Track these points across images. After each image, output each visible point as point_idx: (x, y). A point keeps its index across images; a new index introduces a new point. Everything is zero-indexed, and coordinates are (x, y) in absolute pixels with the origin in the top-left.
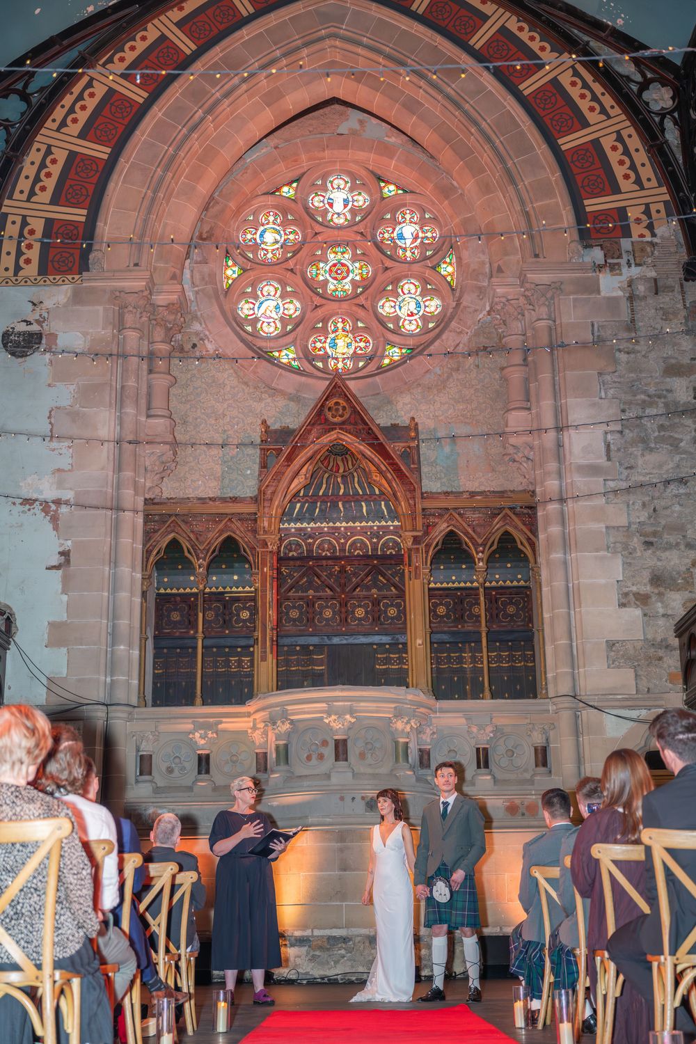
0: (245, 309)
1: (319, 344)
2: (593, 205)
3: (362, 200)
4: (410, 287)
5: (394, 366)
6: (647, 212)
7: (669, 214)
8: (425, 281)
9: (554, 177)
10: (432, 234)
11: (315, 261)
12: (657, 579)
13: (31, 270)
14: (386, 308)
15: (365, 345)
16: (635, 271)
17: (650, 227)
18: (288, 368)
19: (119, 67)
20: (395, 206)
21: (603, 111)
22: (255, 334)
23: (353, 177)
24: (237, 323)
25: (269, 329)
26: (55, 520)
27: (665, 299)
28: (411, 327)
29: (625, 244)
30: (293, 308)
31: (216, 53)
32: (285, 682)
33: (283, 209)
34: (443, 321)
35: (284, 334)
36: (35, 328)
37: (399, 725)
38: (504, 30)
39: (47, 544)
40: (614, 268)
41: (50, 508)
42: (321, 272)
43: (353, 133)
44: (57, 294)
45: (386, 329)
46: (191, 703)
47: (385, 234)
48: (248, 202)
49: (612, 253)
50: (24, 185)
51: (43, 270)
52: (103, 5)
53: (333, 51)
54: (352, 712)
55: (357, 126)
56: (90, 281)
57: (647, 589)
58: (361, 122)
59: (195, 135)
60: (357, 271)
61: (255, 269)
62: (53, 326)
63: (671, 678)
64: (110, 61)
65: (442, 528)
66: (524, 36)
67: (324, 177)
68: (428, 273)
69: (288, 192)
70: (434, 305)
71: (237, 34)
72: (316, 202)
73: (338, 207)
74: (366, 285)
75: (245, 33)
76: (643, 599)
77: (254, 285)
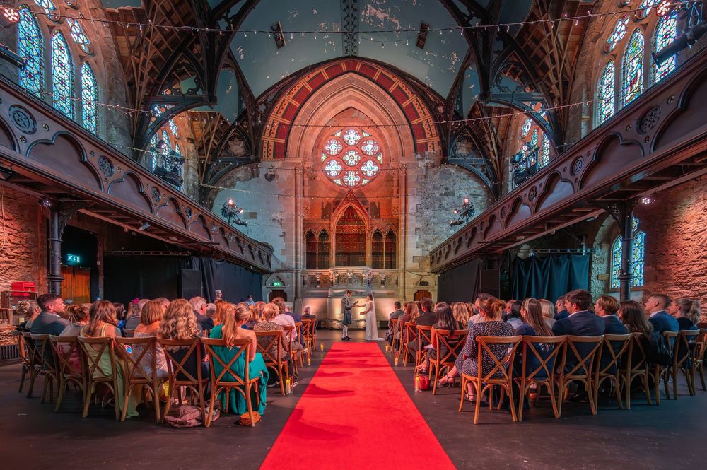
0: (327, 168)
1: (346, 179)
2: (419, 141)
3: (358, 138)
4: (370, 163)
5: (365, 185)
6: (433, 144)
7: (439, 144)
8: (374, 161)
9: (410, 133)
10: (377, 148)
11: (345, 154)
12: (427, 242)
13: (271, 157)
14: (363, 168)
15: (358, 179)
16: (428, 161)
17: (433, 148)
18: (339, 185)
19: (292, 96)
20: (366, 139)
21: (424, 113)
22: (330, 175)
23: (356, 130)
24: (325, 172)
25: (334, 174)
26: (281, 224)
27: (435, 169)
28: (370, 174)
29: (426, 153)
30: (340, 168)
31: (318, 92)
32: (338, 265)
33: (337, 139)
34: (378, 173)
35: (337, 175)
36: (273, 173)
37: (363, 275)
38: (398, 87)
39: (280, 231)
40: (423, 160)
41: (280, 222)
42: (346, 158)
43: (356, 117)
44: (278, 164)
45: (363, 175)
46: (315, 269)
47: (363, 148)
48: (328, 137)
49: (423, 156)
50: (268, 132)
51: (274, 157)
52: (286, 76)
53: (351, 92)
54: (353, 272)
55: (357, 115)
56: (287, 161)
57: (423, 244)
58: (358, 114)
59: (313, 118)
60: (357, 158)
61: (330, 157)
62: (278, 173)
63: (428, 265)
64: (289, 94)
65: (376, 228)
66: (404, 89)
67: (348, 130)
68: (375, 159)
69: (338, 134)
70: (376, 168)
71: (325, 86)
72: (346, 138)
73: (352, 139)
74: (359, 162)
75: (327, 86)
76: (423, 246)
77: (329, 161)
